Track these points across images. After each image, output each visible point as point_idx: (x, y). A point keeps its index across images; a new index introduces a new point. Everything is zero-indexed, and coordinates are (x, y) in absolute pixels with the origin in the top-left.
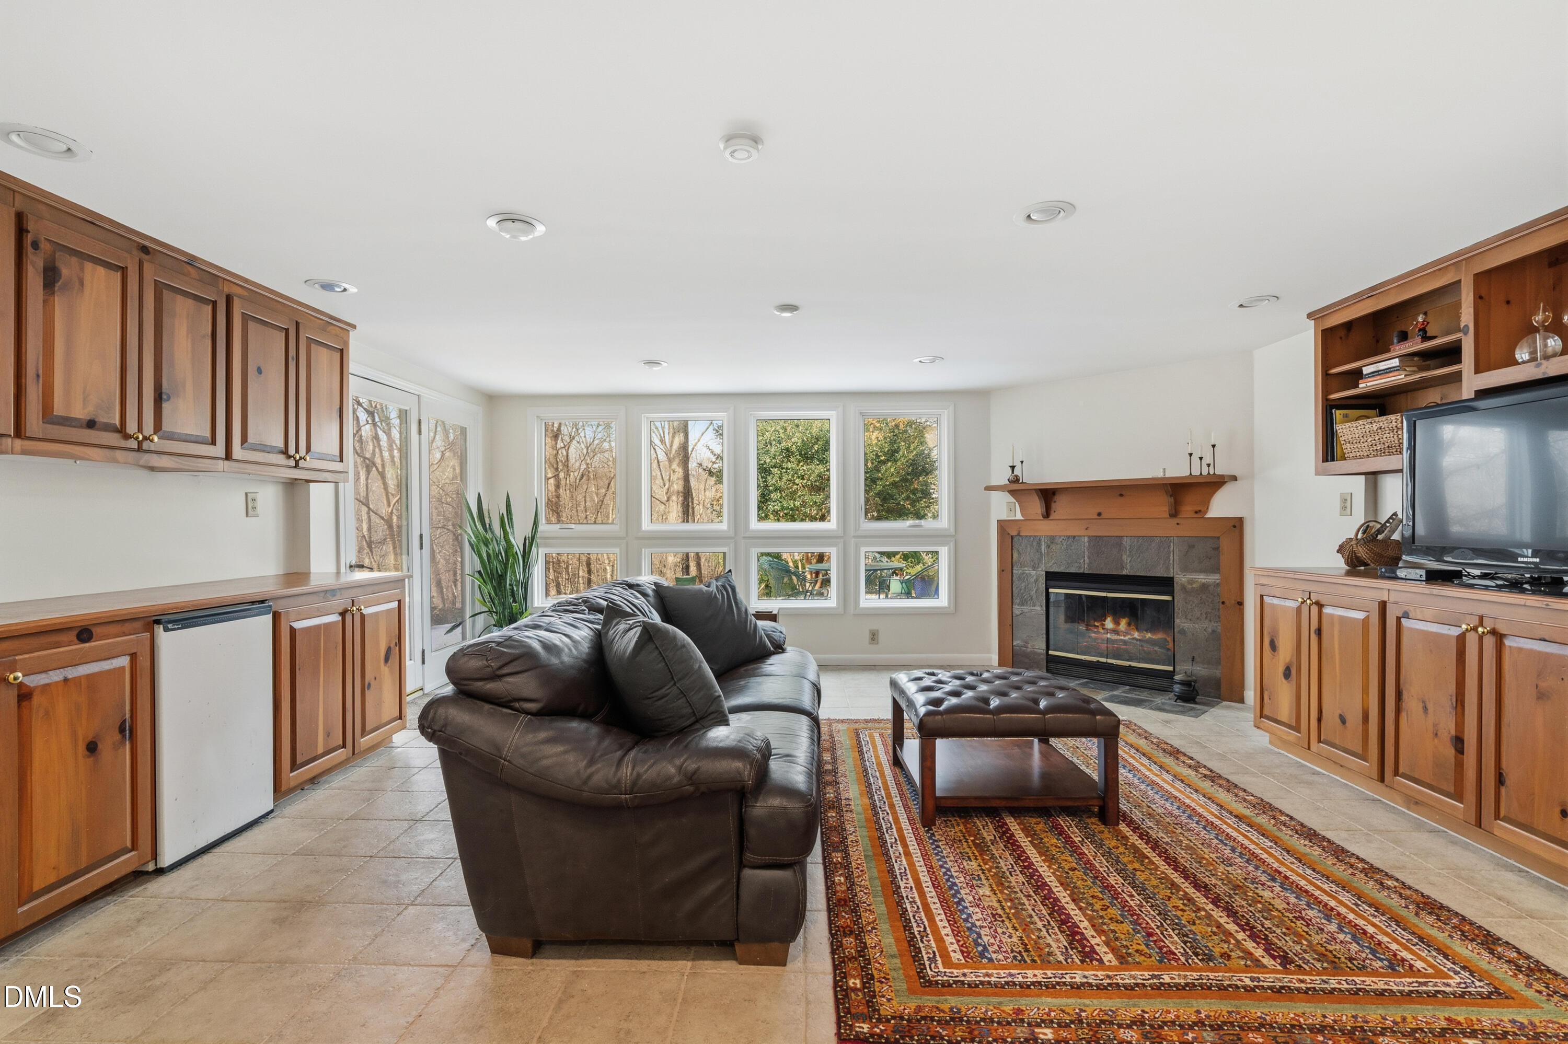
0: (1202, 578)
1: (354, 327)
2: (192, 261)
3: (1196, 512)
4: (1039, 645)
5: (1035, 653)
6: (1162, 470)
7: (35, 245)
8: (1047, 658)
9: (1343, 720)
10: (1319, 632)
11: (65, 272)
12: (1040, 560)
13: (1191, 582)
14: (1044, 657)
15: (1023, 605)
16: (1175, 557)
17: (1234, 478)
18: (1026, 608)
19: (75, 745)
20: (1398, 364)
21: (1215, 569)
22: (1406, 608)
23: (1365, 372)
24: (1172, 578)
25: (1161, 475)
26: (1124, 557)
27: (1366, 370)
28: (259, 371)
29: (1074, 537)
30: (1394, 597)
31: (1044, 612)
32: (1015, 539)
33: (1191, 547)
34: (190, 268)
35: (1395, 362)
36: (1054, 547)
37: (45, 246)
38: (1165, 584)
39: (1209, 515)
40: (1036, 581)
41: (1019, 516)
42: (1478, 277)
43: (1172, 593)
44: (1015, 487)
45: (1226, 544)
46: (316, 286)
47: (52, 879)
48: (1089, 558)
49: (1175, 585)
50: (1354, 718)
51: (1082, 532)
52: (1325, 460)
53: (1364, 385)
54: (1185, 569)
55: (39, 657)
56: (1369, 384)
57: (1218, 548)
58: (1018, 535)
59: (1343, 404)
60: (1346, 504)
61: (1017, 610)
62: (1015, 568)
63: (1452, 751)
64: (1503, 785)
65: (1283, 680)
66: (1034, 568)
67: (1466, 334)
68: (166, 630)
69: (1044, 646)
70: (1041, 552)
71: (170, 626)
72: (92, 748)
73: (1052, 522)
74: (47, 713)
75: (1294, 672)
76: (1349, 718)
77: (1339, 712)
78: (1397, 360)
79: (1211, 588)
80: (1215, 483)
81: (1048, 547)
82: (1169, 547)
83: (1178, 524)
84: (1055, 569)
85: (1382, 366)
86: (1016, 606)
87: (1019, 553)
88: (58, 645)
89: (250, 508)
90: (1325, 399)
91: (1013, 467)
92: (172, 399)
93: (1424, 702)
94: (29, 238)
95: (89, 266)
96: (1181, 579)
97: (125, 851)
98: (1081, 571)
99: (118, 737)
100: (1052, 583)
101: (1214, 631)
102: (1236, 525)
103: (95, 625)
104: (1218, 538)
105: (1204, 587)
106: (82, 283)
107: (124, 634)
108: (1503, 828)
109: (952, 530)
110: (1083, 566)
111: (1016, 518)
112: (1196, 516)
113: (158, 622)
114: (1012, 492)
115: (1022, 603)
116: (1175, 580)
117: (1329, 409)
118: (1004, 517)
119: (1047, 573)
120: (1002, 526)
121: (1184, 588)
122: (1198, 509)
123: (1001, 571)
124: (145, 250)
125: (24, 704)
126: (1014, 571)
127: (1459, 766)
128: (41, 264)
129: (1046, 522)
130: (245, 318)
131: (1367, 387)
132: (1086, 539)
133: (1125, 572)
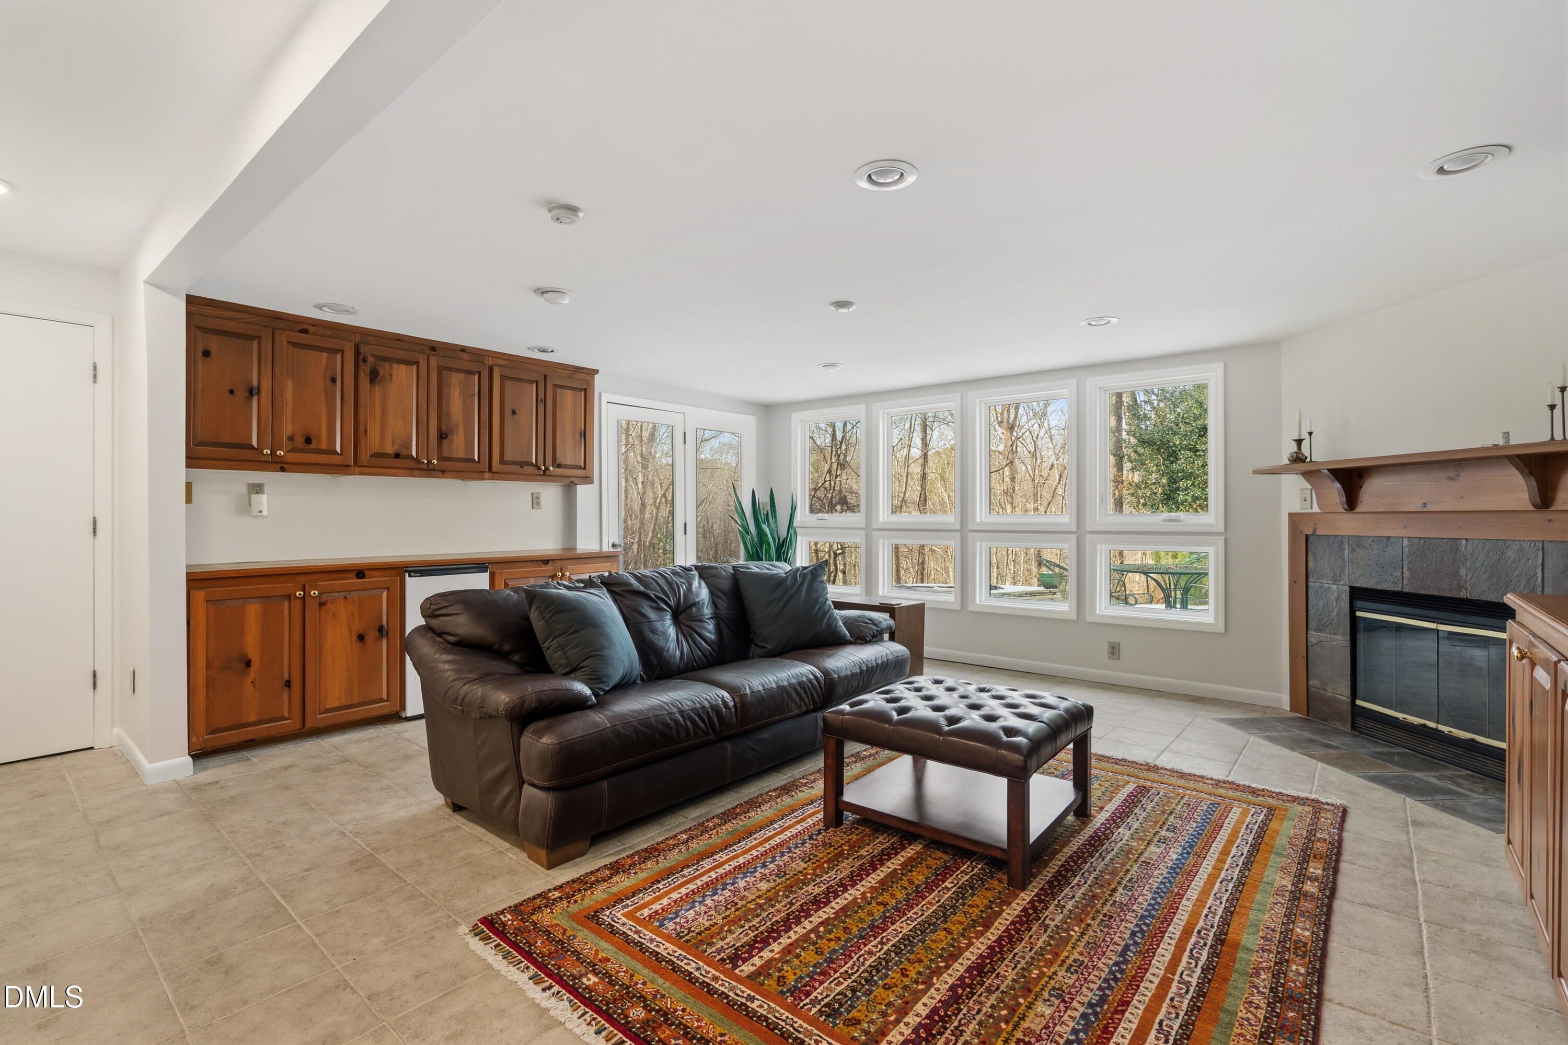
1: (597, 371)
2: (463, 349)
4: (1342, 691)
5: (1335, 700)
7: (365, 360)
8: (1352, 710)
11: (381, 372)
12: (1342, 569)
14: (1347, 708)
15: (1321, 631)
16: (1546, 574)
18: (1323, 636)
19: (351, 635)
26: (1463, 572)
28: (514, 412)
29: (1389, 539)
31: (1348, 644)
32: (1311, 539)
34: (464, 354)
36: (1360, 552)
37: (371, 359)
40: (1338, 599)
41: (1316, 509)
44: (1304, 467)
46: (536, 350)
47: (336, 704)
48: (1410, 570)
51: (1400, 532)
55: (331, 584)
58: (1314, 534)
61: (1314, 636)
62: (1311, 579)
66: (1335, 582)
68: (410, 576)
69: (1347, 692)
70: (1343, 559)
71: (412, 574)
72: (361, 638)
73: (1357, 516)
74: (334, 615)
81: (1353, 551)
82: (1536, 557)
83: (1550, 521)
84: (1362, 583)
86: (1313, 633)
87: (1316, 560)
88: (344, 579)
89: (536, 502)
91: (1299, 442)
92: (449, 437)
94: (361, 357)
95: (395, 366)
97: (382, 700)
98: (1399, 588)
99: (377, 634)
100: (1359, 604)
103: (368, 569)
106: (391, 375)
107: (385, 576)
109: (1223, 527)
110: (1402, 581)
111: (1313, 511)
113: (406, 571)
114: (1300, 475)
115: (1320, 629)
118: (1297, 509)
119: (1352, 589)
120: (1295, 520)
123: (1293, 583)
124: (433, 349)
125: (322, 608)
126: (1311, 584)
128: (368, 370)
129: (1349, 516)
130: (503, 378)
132: (1406, 542)
133: (1463, 594)
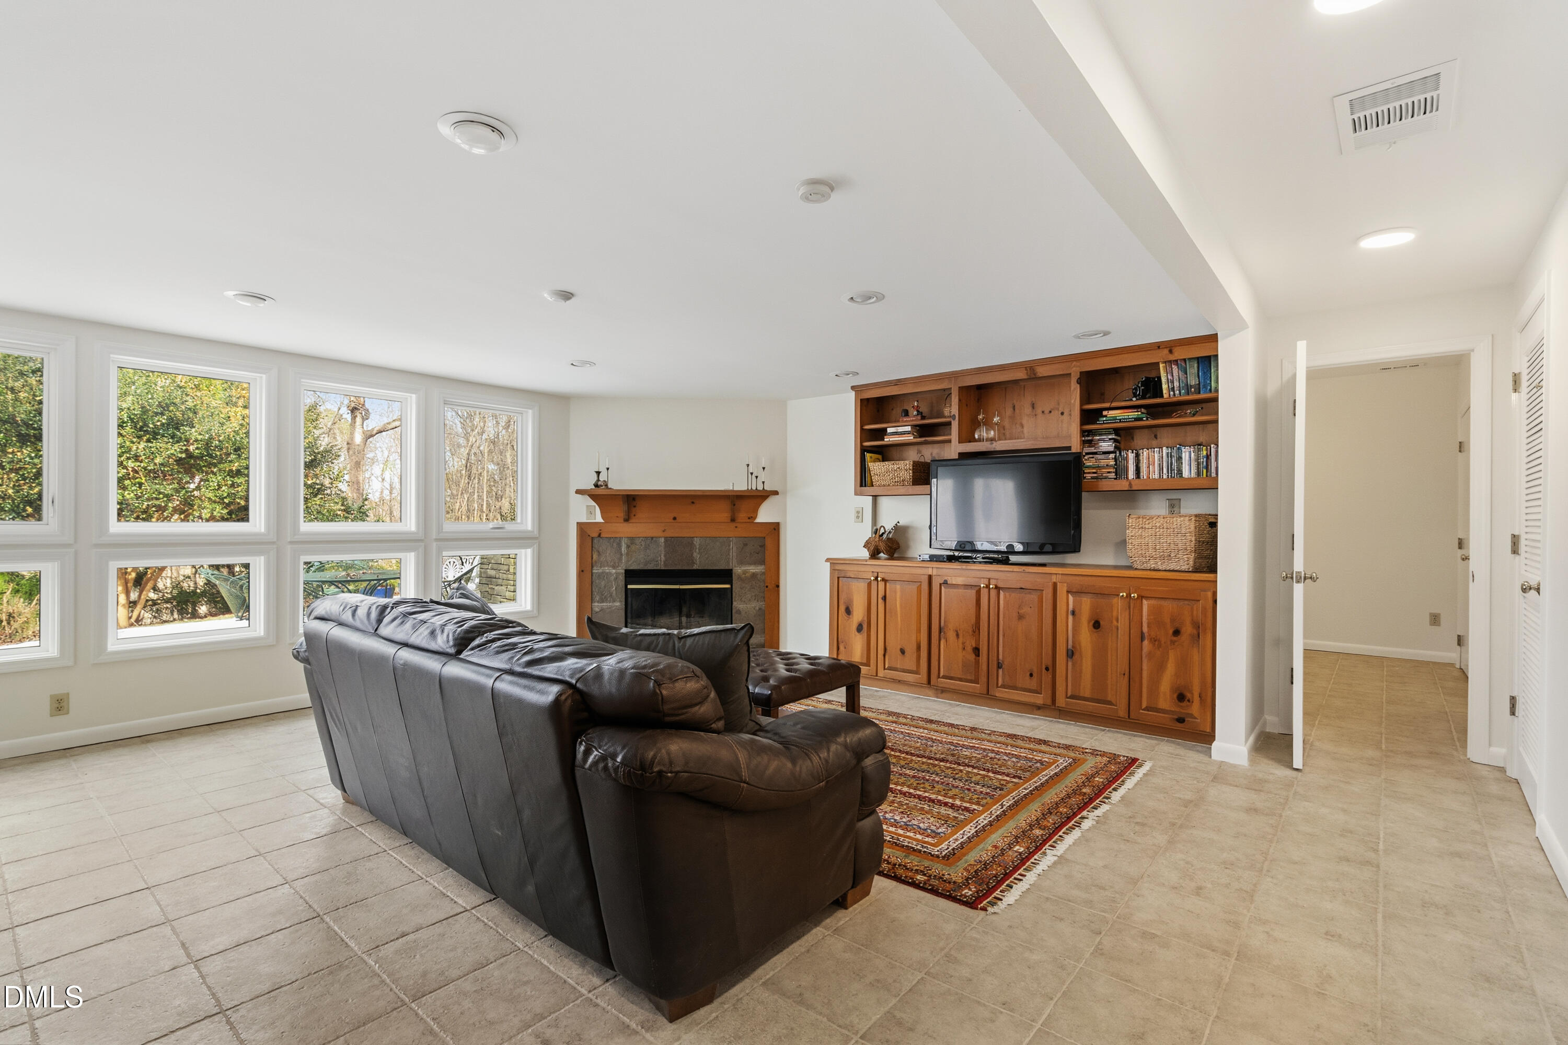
0: (753, 569)
3: (749, 518)
6: (732, 484)
9: (903, 652)
10: (884, 598)
12: (620, 560)
13: (745, 572)
15: (603, 602)
16: (733, 553)
17: (776, 493)
18: (605, 605)
20: (910, 430)
21: (762, 562)
22: (946, 578)
23: (888, 431)
24: (732, 570)
25: (731, 488)
26: (695, 554)
27: (889, 430)
29: (652, 538)
30: (935, 572)
31: (623, 607)
32: (595, 541)
33: (746, 545)
35: (908, 429)
36: (633, 547)
38: (726, 575)
39: (759, 520)
40: (616, 579)
41: (599, 519)
42: (961, 389)
43: (731, 582)
44: (600, 491)
45: (769, 543)
48: (665, 556)
49: (733, 575)
50: (911, 649)
51: (660, 534)
52: (861, 486)
53: (888, 440)
54: (741, 563)
56: (891, 439)
57: (764, 545)
58: (599, 536)
59: (872, 450)
60: (859, 515)
61: (597, 605)
62: (594, 568)
63: (973, 656)
64: (1000, 668)
65: (856, 633)
66: (614, 567)
67: (954, 419)
70: (621, 553)
73: (631, 524)
75: (865, 626)
76: (907, 651)
77: (899, 647)
78: (910, 427)
79: (759, 576)
80: (761, 496)
81: (628, 547)
82: (730, 546)
83: (736, 527)
84: (634, 567)
85: (901, 429)
86: (596, 602)
87: (599, 554)
90: (862, 446)
91: (598, 473)
93: (957, 631)
96: (738, 570)
100: (631, 580)
101: (760, 609)
102: (775, 529)
104: (764, 538)
105: (754, 575)
108: (1001, 693)
109: (536, 532)
110: (660, 562)
111: (597, 521)
112: (749, 521)
114: (594, 497)
115: (602, 601)
116: (734, 571)
117: (864, 451)
118: (584, 521)
119: (626, 571)
120: (583, 529)
121: (739, 578)
122: (749, 516)
123: (581, 572)
126: (593, 571)
127: (977, 663)
129: (626, 524)
131: (889, 441)
132: (662, 540)
133: (695, 567)
